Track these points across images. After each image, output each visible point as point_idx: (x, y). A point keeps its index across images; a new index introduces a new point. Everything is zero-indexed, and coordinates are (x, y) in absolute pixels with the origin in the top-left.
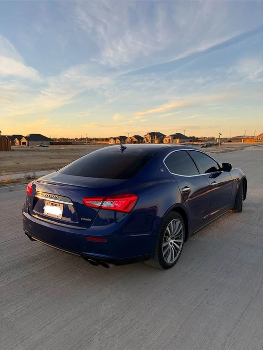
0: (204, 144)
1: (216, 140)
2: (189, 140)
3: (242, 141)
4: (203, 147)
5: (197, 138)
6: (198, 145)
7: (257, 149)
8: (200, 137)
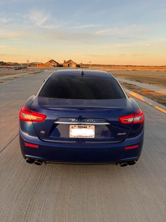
0: (16, 68)
1: (21, 65)
2: (1, 64)
3: (37, 66)
4: (16, 69)
5: (5, 63)
6: (11, 68)
7: (49, 71)
8: (7, 62)
